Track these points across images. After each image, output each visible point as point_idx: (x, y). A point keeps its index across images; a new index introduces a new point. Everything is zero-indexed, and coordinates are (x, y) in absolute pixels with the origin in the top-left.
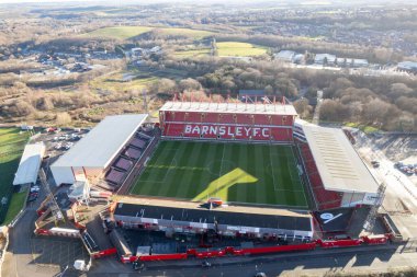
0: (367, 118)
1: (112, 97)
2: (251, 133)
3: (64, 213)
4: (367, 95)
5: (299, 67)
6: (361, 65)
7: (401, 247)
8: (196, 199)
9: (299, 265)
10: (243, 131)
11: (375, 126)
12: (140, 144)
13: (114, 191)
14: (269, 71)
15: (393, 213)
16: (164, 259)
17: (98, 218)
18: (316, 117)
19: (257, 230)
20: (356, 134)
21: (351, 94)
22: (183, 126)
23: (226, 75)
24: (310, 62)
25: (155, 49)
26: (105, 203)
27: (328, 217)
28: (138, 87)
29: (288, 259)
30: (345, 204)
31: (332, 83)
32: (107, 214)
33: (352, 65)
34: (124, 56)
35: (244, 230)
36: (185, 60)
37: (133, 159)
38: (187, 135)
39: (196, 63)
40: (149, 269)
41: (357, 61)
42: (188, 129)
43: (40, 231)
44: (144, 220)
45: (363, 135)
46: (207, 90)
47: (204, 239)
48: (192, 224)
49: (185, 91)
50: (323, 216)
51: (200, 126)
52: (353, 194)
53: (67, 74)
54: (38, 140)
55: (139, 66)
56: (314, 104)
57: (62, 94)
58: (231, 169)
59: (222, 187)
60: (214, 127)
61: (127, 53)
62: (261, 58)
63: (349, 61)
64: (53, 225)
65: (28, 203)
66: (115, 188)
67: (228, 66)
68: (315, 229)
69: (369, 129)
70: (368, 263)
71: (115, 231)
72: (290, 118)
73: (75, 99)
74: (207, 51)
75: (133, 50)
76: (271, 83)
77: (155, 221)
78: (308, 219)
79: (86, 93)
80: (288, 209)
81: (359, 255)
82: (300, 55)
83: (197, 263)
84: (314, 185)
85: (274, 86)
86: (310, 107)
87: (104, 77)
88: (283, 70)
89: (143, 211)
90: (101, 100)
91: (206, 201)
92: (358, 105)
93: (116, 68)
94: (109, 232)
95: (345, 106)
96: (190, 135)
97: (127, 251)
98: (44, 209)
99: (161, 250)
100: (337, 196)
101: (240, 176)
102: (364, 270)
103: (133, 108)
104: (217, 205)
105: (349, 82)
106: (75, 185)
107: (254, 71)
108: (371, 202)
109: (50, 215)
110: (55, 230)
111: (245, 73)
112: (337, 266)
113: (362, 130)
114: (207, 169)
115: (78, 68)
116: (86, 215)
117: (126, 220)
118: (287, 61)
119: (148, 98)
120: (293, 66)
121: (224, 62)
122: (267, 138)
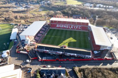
0: (111, 24)
1: (36, 16)
2: (76, 28)
3: (23, 48)
4: (111, 17)
5: (91, 8)
6: (111, 8)
7: (116, 61)
8: (59, 46)
9: (87, 64)
10: (73, 27)
11: (113, 27)
12: (44, 29)
13: (37, 42)
14: (82, 9)
15: (115, 52)
16: (50, 61)
17: (32, 49)
18: (95, 24)
19: (76, 54)
20: (107, 29)
21: (106, 17)
22: (56, 25)
23: (69, 10)
24: (95, 7)
25: (48, 2)
26: (34, 45)
27: (96, 52)
28: (43, 13)
29: (84, 63)
30: (101, 49)
31: (101, 13)
32: (35, 48)
33: (108, 8)
34: (39, 4)
35: (72, 54)
36: (57, 5)
37: (42, 34)
38: (57, 28)
39: (61, 6)
40: (46, 63)
41: (110, 7)
42: (57, 26)
43: (18, 52)
44: (45, 50)
45: (109, 29)
46: (64, 15)
47: (61, 56)
48: (58, 52)
49: (57, 15)
50: (94, 52)
51: (61, 25)
52: (104, 46)
53: (23, 9)
54: (16, 28)
55: (44, 7)
56: (95, 20)
57: (22, 15)
58: (69, 37)
59: (67, 43)
60: (65, 25)
61: (40, 3)
62: (80, 5)
63: (107, 6)
64: (21, 50)
65: (14, 44)
66: (37, 41)
67: (70, 7)
68: (92, 55)
69: (111, 28)
70: (106, 65)
71: (37, 53)
72: (87, 24)
73: (26, 16)
74: (64, 3)
75: (42, 2)
76: (82, 13)
77: (48, 51)
78: (90, 52)
79: (29, 15)
80: (85, 49)
81: (103, 63)
82: (92, 5)
83: (59, 62)
84: (93, 43)
85: (83, 14)
86: (94, 21)
87: (34, 10)
88: (86, 9)
89: (44, 48)
90: (33, 17)
91: (62, 46)
92: (108, 21)
93: (37, 7)
94: (35, 53)
95: (104, 21)
96: (58, 27)
97: (40, 58)
98: (18, 46)
99: (49, 58)
100: (99, 46)
101: (72, 40)
102: (105, 67)
103: (42, 19)
104: (65, 47)
105: (106, 13)
106: (26, 40)
107: (78, 9)
108: (109, 49)
109: (20, 48)
110: (21, 52)
111: (75, 10)
112: (97, 65)
113: (109, 28)
114: (63, 37)
115: (26, 7)
116: (29, 48)
117: (40, 50)
118: (88, 6)
119: (46, 16)
120: (89, 8)
121: (69, 6)
122: (80, 29)
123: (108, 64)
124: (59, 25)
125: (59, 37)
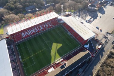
2: (46, 26)
10: (43, 27)
22: (21, 34)
23: (15, 2)
69: (72, 11)
76: (34, 2)
112: (99, 60)
114: (45, 49)
122: (52, 26)
123: (103, 53)
124: (25, 33)
125: (40, 51)
